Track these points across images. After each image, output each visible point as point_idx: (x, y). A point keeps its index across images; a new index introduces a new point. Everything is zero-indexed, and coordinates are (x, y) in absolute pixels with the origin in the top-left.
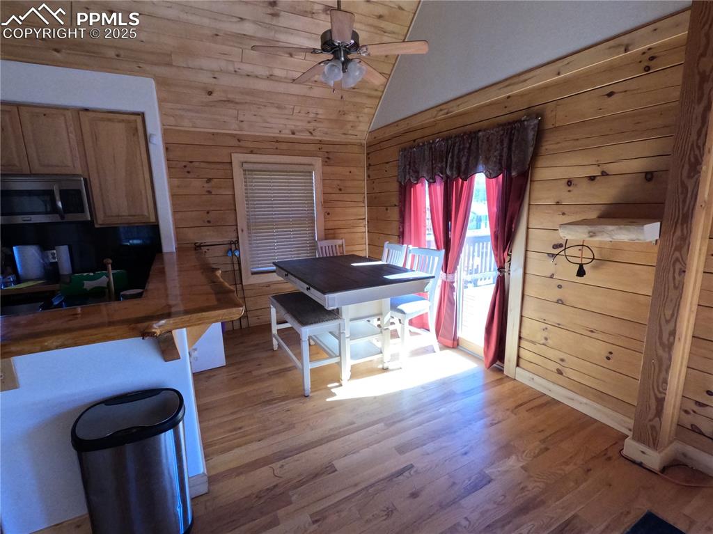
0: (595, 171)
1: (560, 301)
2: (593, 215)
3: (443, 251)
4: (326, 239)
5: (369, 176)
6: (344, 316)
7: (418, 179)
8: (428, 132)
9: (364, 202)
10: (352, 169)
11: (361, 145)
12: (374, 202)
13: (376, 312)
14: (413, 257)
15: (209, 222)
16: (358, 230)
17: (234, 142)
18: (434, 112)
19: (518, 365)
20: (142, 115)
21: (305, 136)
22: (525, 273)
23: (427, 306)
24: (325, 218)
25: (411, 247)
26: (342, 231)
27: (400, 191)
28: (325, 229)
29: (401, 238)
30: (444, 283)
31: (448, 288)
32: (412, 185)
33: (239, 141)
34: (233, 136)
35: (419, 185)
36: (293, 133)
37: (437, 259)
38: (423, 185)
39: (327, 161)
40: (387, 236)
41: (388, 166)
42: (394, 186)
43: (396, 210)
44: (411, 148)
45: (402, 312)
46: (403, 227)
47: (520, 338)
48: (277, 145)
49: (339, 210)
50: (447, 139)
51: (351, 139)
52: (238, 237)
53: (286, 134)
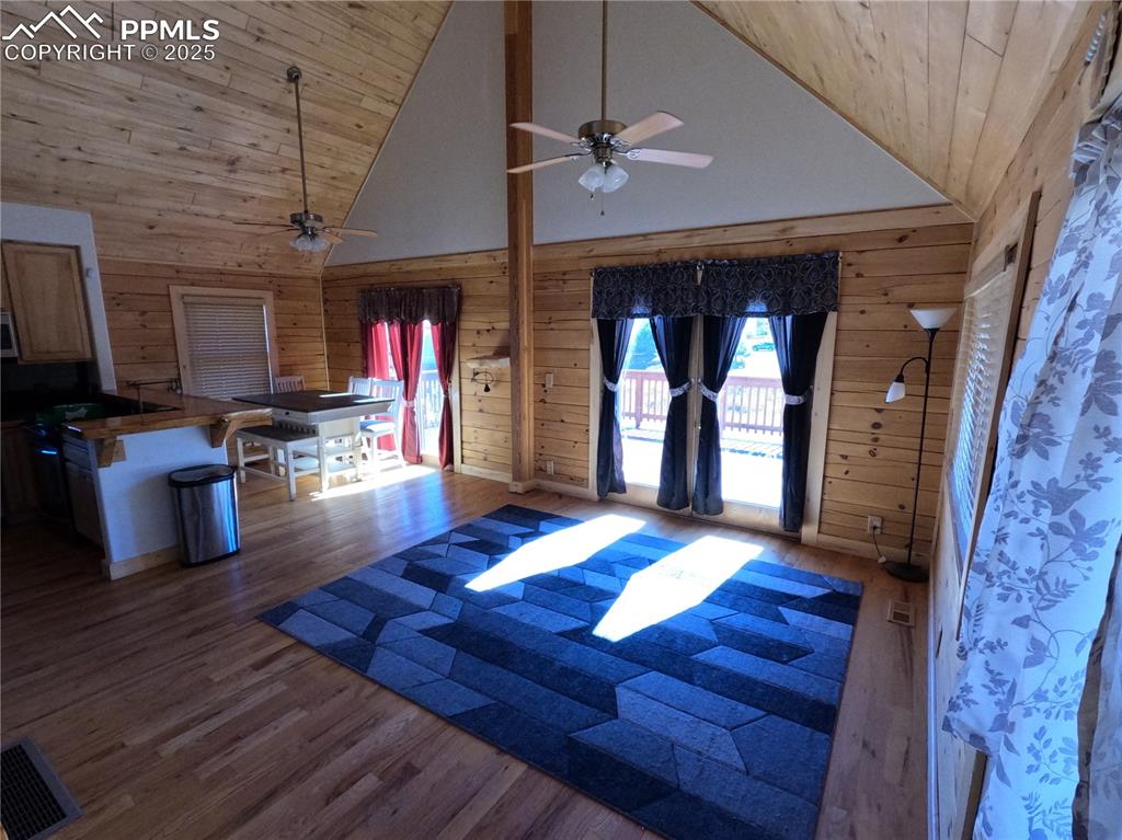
0: (490, 328)
1: (481, 411)
2: (491, 353)
3: (403, 382)
4: (282, 376)
5: (326, 311)
6: (320, 434)
7: (378, 320)
8: (384, 279)
9: (321, 337)
10: (307, 303)
11: (315, 279)
12: (332, 338)
13: (347, 431)
14: (378, 388)
15: (144, 358)
16: (318, 366)
17: (171, 273)
18: (387, 265)
19: (462, 462)
20: (77, 248)
21: (256, 270)
22: (461, 394)
23: (395, 428)
24: (279, 353)
25: (375, 379)
26: (301, 367)
27: (361, 329)
28: (281, 366)
29: (365, 372)
30: (406, 409)
31: (410, 413)
32: (372, 325)
33: (178, 272)
34: (170, 267)
35: (379, 325)
36: (240, 266)
37: (398, 388)
38: (383, 325)
39: (279, 295)
40: (351, 372)
41: (347, 304)
42: (355, 324)
43: (359, 346)
44: (370, 291)
45: (370, 431)
46: (367, 362)
47: (462, 442)
48: (221, 277)
49: (294, 345)
50: (399, 289)
51: (306, 273)
52: (179, 374)
53: (231, 266)
